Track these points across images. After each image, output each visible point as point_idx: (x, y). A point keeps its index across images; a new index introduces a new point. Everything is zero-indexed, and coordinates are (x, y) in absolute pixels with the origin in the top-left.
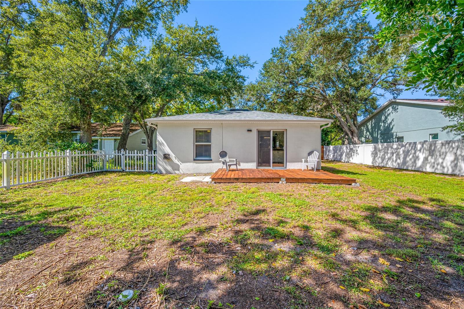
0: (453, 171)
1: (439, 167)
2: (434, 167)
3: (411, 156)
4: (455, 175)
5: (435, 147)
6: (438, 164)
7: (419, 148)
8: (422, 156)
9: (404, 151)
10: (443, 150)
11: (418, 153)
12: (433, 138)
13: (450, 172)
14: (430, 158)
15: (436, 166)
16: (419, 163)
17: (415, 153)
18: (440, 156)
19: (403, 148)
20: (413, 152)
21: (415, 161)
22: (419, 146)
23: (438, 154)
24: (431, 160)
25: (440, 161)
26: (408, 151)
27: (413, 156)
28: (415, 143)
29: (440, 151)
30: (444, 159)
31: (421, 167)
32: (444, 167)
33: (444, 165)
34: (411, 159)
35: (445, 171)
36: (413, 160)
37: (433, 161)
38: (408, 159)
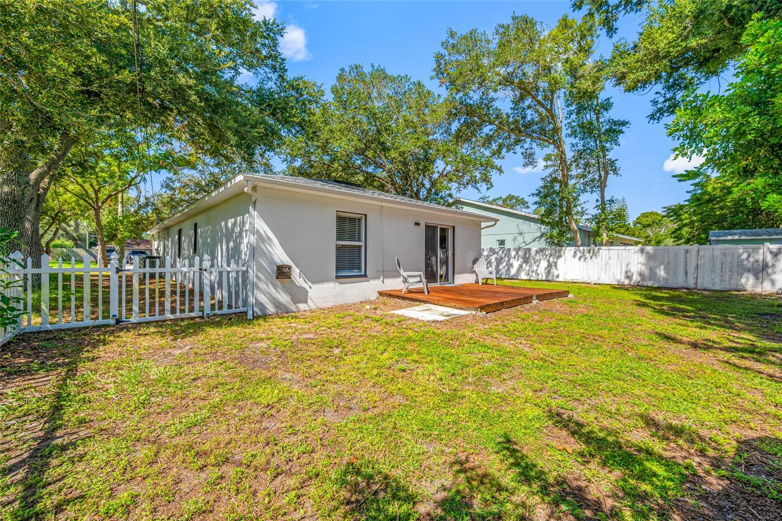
0: (547, 277)
1: (534, 274)
2: (528, 274)
3: (504, 264)
4: (549, 281)
5: (530, 254)
6: (532, 272)
7: (513, 256)
8: (516, 264)
9: (496, 259)
10: (537, 257)
11: (512, 260)
12: (499, 244)
13: (544, 278)
14: (524, 265)
15: (530, 273)
16: (513, 271)
17: (509, 260)
18: (535, 263)
19: (496, 255)
20: (507, 259)
21: (509, 269)
22: (513, 253)
23: (533, 262)
24: (526, 267)
25: (535, 268)
26: (501, 258)
27: (507, 264)
28: (509, 250)
29: (534, 259)
30: (538, 266)
31: (514, 275)
32: (538, 274)
33: (539, 272)
34: (504, 267)
35: (540, 278)
36: (506, 268)
37: (528, 268)
38: (501, 267)
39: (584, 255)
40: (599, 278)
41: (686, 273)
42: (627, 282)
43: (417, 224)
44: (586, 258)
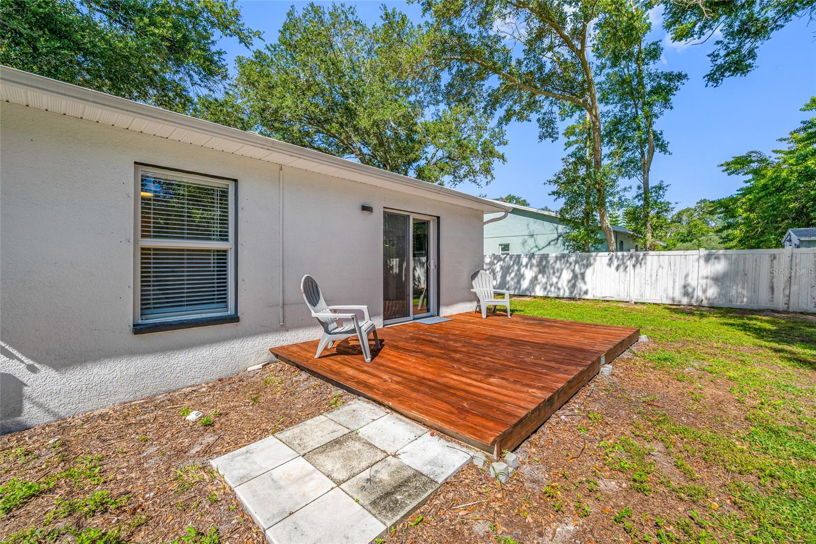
0: (571, 293)
1: (553, 288)
2: (545, 289)
3: (513, 275)
4: (573, 299)
6: (551, 285)
7: (524, 263)
8: (529, 274)
9: (502, 268)
10: (558, 265)
11: (523, 270)
12: (503, 249)
13: (567, 295)
14: (540, 276)
15: (549, 287)
16: (525, 284)
17: (519, 270)
18: (554, 273)
19: (501, 263)
20: (516, 268)
21: (519, 282)
22: (524, 260)
23: (551, 271)
24: (542, 279)
25: (554, 280)
26: (509, 267)
27: (516, 275)
28: (519, 256)
29: (553, 268)
30: (559, 278)
31: (527, 289)
32: (559, 289)
33: (560, 285)
34: (512, 279)
35: (561, 294)
36: (516, 280)
37: (544, 280)
38: (508, 278)
39: (623, 263)
40: (642, 295)
41: (772, 289)
42: (685, 301)
43: (366, 209)
44: (626, 267)
